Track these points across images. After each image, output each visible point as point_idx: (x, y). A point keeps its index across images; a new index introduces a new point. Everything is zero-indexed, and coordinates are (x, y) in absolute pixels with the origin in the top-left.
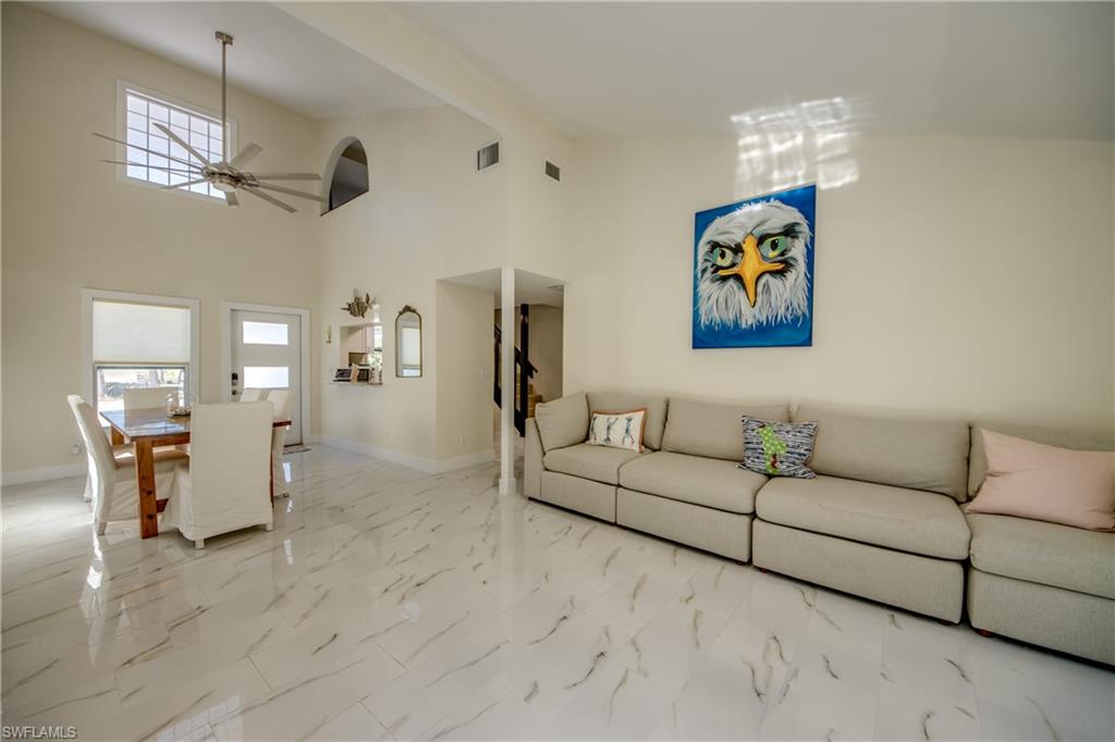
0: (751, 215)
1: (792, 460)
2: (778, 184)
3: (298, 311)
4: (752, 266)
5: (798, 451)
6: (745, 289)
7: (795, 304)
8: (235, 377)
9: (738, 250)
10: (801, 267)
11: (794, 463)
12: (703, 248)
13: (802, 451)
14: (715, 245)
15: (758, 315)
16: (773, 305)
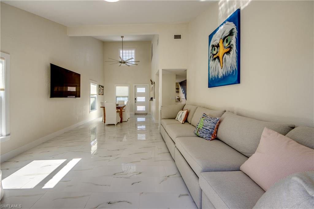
0: (221, 31)
1: (203, 131)
2: (229, 14)
3: (147, 85)
4: (221, 51)
5: (206, 128)
6: (220, 62)
7: (233, 65)
8: (135, 99)
9: (218, 46)
10: (234, 48)
11: (203, 132)
12: (211, 48)
13: (208, 128)
14: (213, 46)
15: (223, 72)
16: (227, 67)
